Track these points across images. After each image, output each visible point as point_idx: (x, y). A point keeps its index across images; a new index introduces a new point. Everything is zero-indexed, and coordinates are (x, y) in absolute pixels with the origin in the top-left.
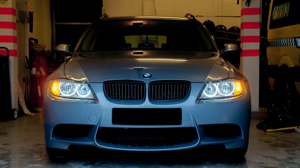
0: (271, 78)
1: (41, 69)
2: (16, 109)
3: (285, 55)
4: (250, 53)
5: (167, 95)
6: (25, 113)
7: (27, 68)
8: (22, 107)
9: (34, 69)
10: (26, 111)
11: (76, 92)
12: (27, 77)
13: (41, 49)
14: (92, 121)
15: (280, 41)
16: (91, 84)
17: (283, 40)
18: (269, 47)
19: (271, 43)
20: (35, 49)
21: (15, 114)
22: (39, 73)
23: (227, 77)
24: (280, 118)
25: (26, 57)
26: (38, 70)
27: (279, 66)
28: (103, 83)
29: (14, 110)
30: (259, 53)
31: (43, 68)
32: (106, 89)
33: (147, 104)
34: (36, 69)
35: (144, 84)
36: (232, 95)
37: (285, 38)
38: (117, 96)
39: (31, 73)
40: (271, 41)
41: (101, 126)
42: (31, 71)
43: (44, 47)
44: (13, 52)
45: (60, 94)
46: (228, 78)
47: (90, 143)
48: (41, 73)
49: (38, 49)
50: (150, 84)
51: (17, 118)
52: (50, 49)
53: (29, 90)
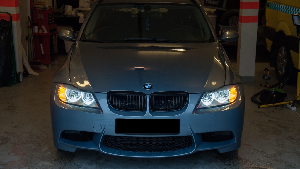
0: (269, 40)
1: (43, 27)
2: (21, 73)
3: (283, 21)
4: (249, 19)
5: (166, 103)
6: (29, 73)
7: (29, 27)
8: (26, 68)
9: (36, 27)
10: (31, 71)
11: (81, 98)
12: (30, 35)
13: (42, 6)
14: (97, 129)
15: (279, 6)
16: (95, 94)
17: (282, 6)
18: (269, 8)
19: (270, 5)
20: (37, 6)
21: (20, 77)
22: (41, 32)
23: (223, 85)
24: (274, 94)
25: (28, 17)
26: (40, 28)
27: (277, 31)
28: (107, 93)
29: (19, 73)
30: (257, 20)
31: (45, 26)
32: (110, 99)
33: (148, 115)
34: (38, 27)
35: (145, 96)
36: (228, 102)
37: (284, 4)
38: (119, 103)
39: (33, 31)
40: (271, 3)
41: (105, 134)
42: (33, 29)
43: (45, 3)
44: (16, 17)
45: (67, 99)
46: (225, 86)
47: (95, 149)
48: (43, 31)
49: (40, 6)
50: (151, 96)
51: (22, 81)
52: (51, 5)
53: (32, 48)
